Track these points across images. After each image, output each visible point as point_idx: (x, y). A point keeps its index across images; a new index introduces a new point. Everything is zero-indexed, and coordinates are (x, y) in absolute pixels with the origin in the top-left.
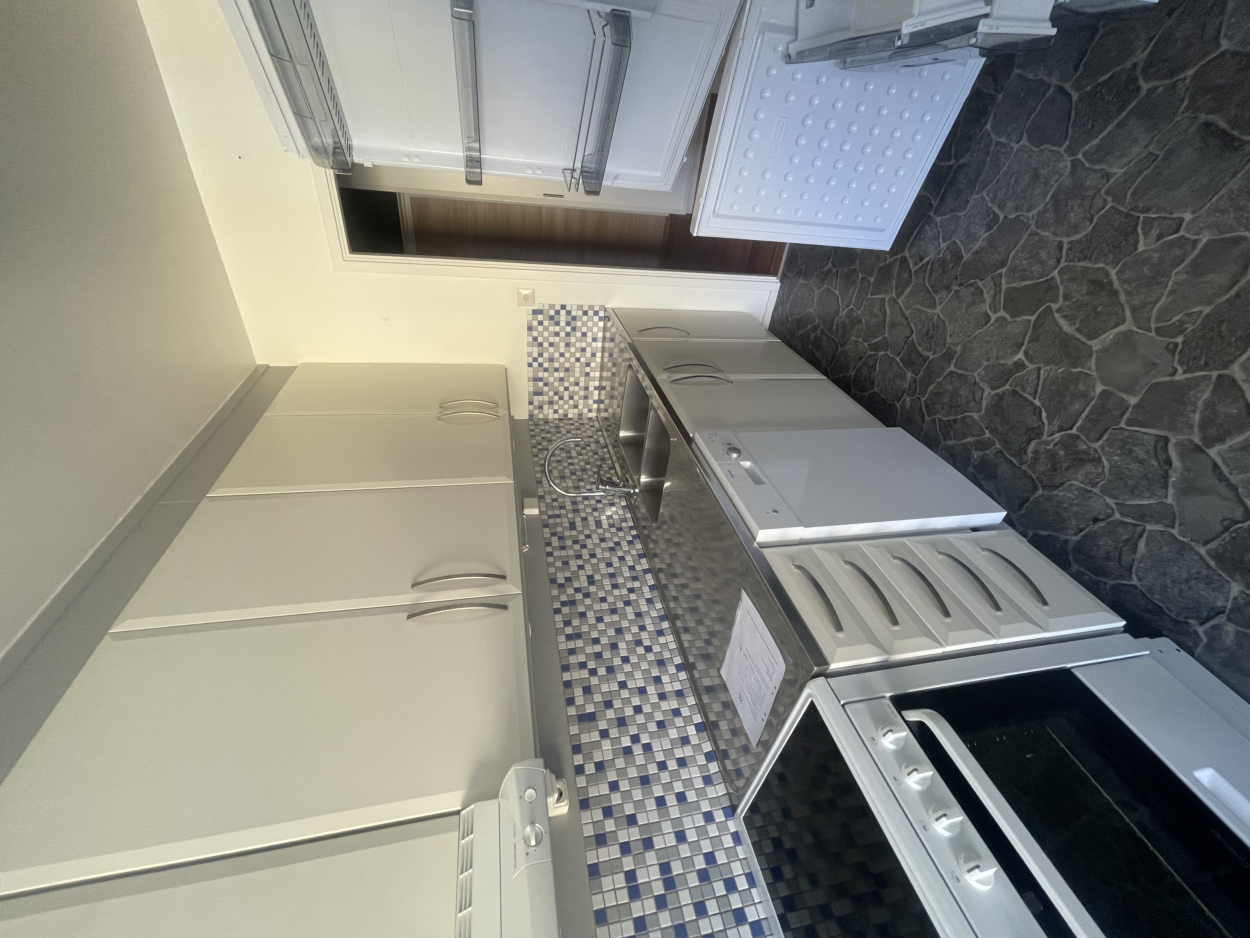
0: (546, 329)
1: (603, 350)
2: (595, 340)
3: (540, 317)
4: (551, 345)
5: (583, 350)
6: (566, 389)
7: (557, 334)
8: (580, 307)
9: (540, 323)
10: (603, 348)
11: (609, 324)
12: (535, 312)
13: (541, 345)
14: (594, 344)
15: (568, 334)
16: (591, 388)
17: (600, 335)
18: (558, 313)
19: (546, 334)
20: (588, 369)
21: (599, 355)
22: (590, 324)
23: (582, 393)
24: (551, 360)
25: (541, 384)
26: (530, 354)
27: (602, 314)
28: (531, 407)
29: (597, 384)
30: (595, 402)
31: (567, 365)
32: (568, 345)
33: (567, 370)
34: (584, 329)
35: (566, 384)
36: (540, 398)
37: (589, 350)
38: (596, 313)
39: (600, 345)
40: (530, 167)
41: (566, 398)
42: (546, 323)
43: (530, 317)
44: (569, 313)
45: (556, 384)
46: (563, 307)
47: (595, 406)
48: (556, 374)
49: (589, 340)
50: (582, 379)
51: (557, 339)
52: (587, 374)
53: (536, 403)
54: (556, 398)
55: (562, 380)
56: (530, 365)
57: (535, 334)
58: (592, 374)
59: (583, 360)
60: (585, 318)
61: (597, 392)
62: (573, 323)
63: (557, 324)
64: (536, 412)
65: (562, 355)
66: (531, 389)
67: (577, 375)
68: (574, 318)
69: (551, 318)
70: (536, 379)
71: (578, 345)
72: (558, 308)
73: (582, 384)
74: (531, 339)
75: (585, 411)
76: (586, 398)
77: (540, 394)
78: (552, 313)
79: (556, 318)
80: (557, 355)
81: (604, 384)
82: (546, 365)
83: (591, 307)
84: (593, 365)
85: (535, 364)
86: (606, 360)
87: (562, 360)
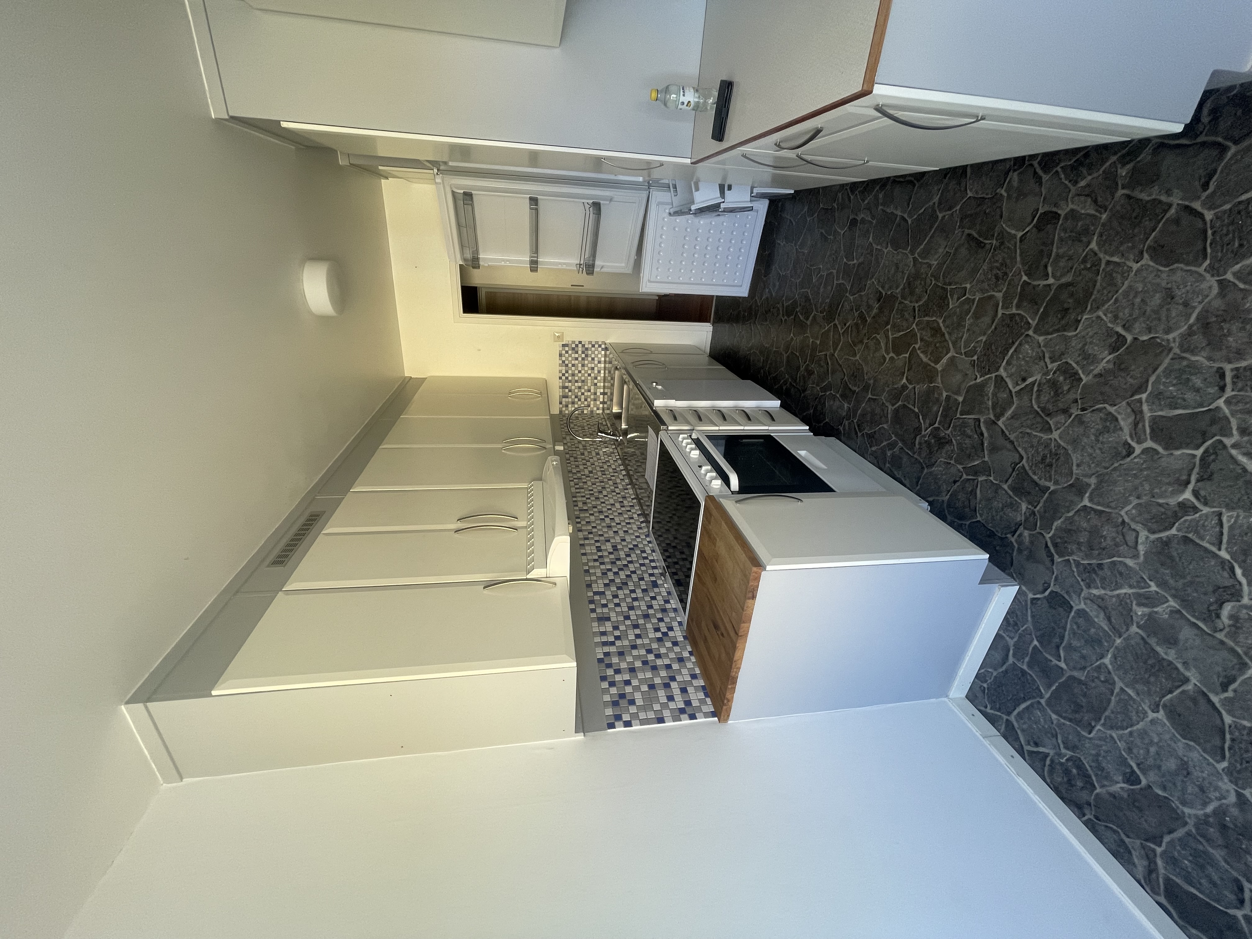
0: (570, 356)
1: (605, 368)
2: (599, 362)
3: (567, 349)
4: (573, 365)
5: (593, 369)
6: (583, 394)
7: (577, 359)
8: (590, 342)
9: (567, 352)
10: (605, 367)
11: (608, 352)
12: (564, 346)
13: (567, 365)
14: (599, 365)
15: (583, 359)
16: (598, 394)
17: (603, 359)
18: (577, 346)
19: (570, 359)
20: (596, 381)
21: (602, 372)
22: (596, 352)
23: (592, 397)
24: (573, 375)
25: (567, 390)
26: (560, 371)
27: (603, 346)
28: (561, 406)
29: (602, 391)
30: (601, 403)
31: (583, 378)
32: (583, 365)
33: (583, 381)
34: (593, 356)
35: (583, 391)
36: (567, 400)
37: (596, 368)
38: (600, 346)
39: (603, 365)
40: (560, 263)
41: (583, 400)
42: (570, 352)
43: (561, 349)
44: (583, 346)
45: (576, 391)
46: (580, 342)
47: (601, 406)
48: (576, 384)
49: (596, 362)
50: (592, 388)
51: (577, 362)
52: (596, 384)
53: (564, 403)
54: (576, 400)
55: (580, 388)
56: (560, 378)
57: (564, 359)
58: (598, 384)
59: (592, 375)
60: (593, 349)
61: (602, 396)
62: (586, 352)
63: (577, 352)
64: (564, 409)
65: (580, 372)
66: (561, 394)
67: (589, 385)
68: (587, 349)
69: (573, 349)
70: (564, 387)
71: (589, 365)
72: (577, 343)
73: (592, 391)
74: (561, 362)
75: (595, 409)
76: (595, 400)
77: (567, 397)
78: (574, 346)
79: (576, 349)
80: (577, 372)
81: (606, 391)
82: (570, 378)
83: (597, 342)
84: (599, 378)
85: (564, 378)
86: (607, 375)
87: (580, 375)
